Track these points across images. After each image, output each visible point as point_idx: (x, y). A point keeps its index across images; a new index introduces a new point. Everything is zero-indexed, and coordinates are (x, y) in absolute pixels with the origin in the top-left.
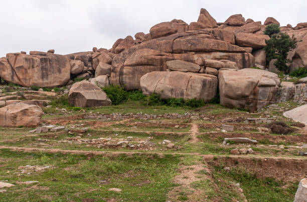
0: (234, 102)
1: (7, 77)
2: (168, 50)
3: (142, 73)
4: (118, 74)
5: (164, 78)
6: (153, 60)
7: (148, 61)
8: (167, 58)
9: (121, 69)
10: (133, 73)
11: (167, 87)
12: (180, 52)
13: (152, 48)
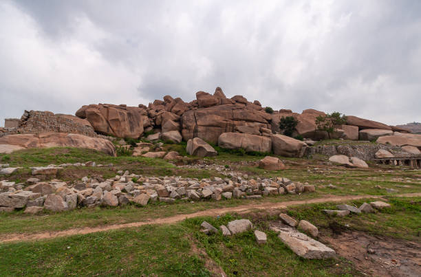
0: (290, 154)
1: (102, 128)
2: (230, 118)
3: (212, 132)
4: (193, 131)
5: (244, 138)
6: (221, 123)
7: (218, 124)
8: (230, 124)
9: (195, 128)
10: (206, 131)
11: (251, 144)
12: (237, 120)
13: (219, 115)
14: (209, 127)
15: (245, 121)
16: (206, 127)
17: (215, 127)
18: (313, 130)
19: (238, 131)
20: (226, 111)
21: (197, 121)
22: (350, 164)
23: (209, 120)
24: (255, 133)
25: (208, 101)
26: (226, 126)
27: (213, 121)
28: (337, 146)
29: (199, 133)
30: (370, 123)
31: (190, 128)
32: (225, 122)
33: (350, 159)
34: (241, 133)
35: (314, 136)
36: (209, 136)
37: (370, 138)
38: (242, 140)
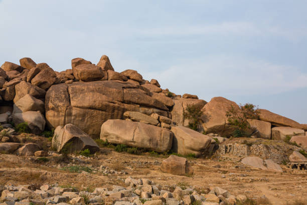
2: (120, 99)
3: (92, 117)
4: (64, 114)
5: (137, 128)
6: (107, 106)
7: (102, 106)
8: (119, 107)
9: (67, 109)
10: (84, 116)
11: (146, 137)
12: (129, 102)
13: (104, 94)
14: (89, 110)
15: (139, 106)
16: (85, 110)
17: (98, 111)
18: (222, 123)
19: (129, 118)
20: (115, 89)
21: (71, 100)
22: (264, 168)
23: (89, 99)
24: (152, 123)
25: (89, 73)
26: (113, 111)
27: (95, 102)
28: (250, 145)
29: (73, 118)
30: (282, 119)
31: (60, 109)
32: (112, 104)
33: (264, 161)
34: (133, 120)
35: (224, 131)
36: (88, 123)
37: (282, 137)
38: (134, 131)
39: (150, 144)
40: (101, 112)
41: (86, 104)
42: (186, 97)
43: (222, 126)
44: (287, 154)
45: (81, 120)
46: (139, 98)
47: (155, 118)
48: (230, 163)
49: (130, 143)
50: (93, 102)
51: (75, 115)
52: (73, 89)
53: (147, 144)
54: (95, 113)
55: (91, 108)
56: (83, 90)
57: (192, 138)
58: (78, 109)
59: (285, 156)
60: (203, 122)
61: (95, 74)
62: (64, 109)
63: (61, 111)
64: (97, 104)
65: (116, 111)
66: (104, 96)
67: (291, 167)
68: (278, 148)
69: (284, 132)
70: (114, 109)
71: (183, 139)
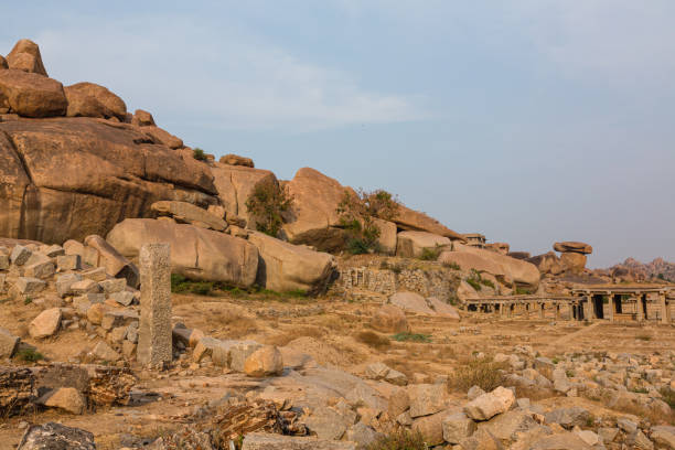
2: (139, 171)
3: (83, 211)
4: (19, 204)
5: (200, 241)
6: (116, 187)
7: (105, 187)
8: (137, 189)
9: (26, 192)
10: (65, 208)
11: (222, 259)
12: (156, 178)
13: (105, 158)
14: (77, 196)
15: (172, 186)
16: (68, 195)
17: (96, 198)
18: (323, 225)
19: (170, 215)
20: (125, 147)
21: (31, 169)
22: (432, 313)
23: (77, 170)
24: (215, 227)
25: (41, 98)
26: (127, 198)
27: (90, 176)
28: (397, 271)
29: (42, 213)
30: (414, 217)
31: (8, 192)
32: (124, 183)
33: (428, 301)
34: (179, 221)
35: (324, 240)
36: (74, 226)
37: (417, 250)
38: (196, 244)
39: (228, 272)
40: (101, 199)
41: (71, 182)
42: (234, 161)
43: (324, 230)
44: (453, 285)
45: (60, 219)
46: (173, 169)
47: (217, 215)
48: (374, 305)
49: (189, 272)
50: (86, 179)
51: (46, 208)
52: (29, 141)
53: (224, 274)
54: (90, 201)
55: (81, 191)
56: (55, 147)
57: (301, 259)
58: (53, 192)
59: (451, 290)
60: (285, 221)
61: (52, 101)
62: (19, 191)
63: (12, 198)
64: (95, 183)
65: (131, 198)
66: (106, 162)
67: (466, 308)
68: (440, 276)
69: (421, 241)
70: (128, 192)
71: (281, 261)
